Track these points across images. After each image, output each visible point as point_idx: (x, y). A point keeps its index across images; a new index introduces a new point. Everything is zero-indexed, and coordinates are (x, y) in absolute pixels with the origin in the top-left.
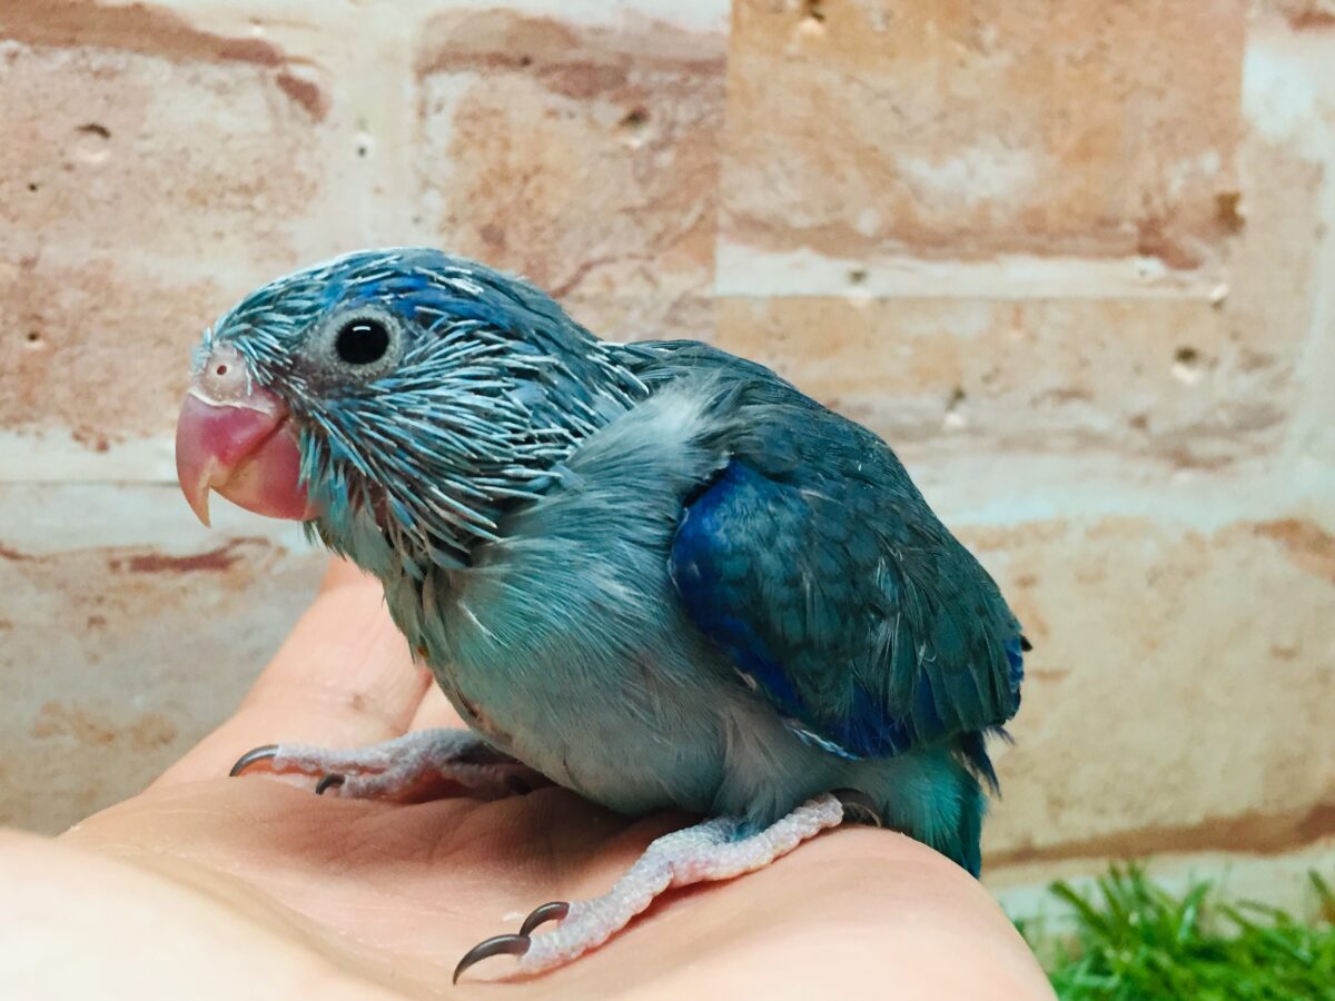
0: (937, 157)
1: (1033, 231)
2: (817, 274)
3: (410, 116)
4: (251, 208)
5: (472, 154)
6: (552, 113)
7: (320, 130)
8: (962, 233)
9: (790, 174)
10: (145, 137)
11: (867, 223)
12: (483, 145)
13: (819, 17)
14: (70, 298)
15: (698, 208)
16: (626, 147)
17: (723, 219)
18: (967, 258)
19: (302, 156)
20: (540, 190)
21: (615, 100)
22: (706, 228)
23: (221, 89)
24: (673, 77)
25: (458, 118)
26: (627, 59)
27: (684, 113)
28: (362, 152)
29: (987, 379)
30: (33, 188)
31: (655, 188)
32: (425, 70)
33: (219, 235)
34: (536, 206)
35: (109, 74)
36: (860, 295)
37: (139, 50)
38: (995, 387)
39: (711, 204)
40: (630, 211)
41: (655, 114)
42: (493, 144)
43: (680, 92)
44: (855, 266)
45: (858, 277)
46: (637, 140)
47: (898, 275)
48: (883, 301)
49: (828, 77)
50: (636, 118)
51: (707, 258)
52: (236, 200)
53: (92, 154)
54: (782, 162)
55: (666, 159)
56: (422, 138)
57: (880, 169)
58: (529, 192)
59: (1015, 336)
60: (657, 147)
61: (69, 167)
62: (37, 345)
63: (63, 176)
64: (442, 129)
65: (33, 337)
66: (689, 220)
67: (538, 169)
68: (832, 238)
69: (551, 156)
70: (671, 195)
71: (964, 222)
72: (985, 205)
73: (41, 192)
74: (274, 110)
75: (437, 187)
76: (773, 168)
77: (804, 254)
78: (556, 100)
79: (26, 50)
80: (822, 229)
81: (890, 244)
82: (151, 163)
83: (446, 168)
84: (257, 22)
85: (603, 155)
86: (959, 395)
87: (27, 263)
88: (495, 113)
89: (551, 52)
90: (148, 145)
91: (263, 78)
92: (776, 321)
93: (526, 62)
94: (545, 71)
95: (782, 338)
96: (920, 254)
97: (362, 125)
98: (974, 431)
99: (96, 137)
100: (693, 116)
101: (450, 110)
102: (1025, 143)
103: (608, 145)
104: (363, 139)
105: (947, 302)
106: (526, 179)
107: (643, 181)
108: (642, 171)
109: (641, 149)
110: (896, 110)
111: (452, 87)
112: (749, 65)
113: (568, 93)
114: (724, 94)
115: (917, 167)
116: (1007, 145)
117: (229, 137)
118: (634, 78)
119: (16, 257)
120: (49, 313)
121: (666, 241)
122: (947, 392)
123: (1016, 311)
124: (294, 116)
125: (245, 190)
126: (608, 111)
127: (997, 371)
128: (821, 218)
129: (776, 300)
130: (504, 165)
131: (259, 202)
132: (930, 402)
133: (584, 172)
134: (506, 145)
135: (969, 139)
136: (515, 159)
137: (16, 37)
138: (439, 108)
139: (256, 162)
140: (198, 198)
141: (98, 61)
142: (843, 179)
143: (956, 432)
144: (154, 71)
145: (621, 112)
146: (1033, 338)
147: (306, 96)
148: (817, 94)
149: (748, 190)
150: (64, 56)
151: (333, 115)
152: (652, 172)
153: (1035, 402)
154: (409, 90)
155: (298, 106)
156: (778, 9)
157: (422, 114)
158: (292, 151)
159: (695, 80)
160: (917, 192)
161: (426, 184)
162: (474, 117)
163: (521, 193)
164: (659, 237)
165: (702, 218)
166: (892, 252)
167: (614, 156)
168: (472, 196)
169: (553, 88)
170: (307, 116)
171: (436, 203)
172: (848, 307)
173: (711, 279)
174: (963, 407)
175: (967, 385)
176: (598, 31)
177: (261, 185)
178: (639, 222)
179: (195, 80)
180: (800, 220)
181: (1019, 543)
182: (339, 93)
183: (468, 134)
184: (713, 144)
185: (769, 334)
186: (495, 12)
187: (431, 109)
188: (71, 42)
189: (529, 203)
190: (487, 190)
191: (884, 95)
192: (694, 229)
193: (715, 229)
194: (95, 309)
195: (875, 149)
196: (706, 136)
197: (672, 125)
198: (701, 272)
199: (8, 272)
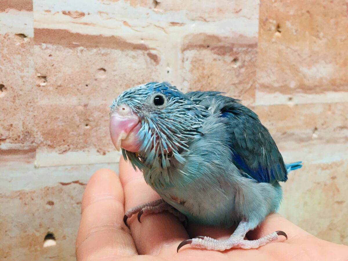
0: (309, 66)
1: (333, 85)
2: (280, 99)
3: (180, 62)
5: (195, 71)
6: (215, 60)
7: (158, 67)
8: (316, 86)
9: (273, 73)
10: (115, 71)
11: (293, 85)
12: (198, 69)
13: (280, 32)
14: (96, 114)
15: (251, 83)
16: (233, 67)
17: (257, 86)
18: (317, 93)
19: (153, 74)
20: (212, 80)
21: (230, 55)
22: (253, 88)
23: (134, 57)
24: (244, 49)
25: (192, 62)
26: (233, 45)
27: (247, 58)
28: (168, 72)
29: (323, 125)
30: (87, 85)
31: (241, 78)
32: (184, 50)
34: (211, 84)
35: (106, 55)
36: (291, 104)
37: (113, 48)
38: (325, 126)
39: (254, 82)
40: (234, 84)
41: (240, 59)
42: (201, 68)
43: (246, 53)
44: (290, 96)
45: (290, 99)
46: (236, 66)
47: (300, 98)
48: (297, 105)
49: (282, 47)
50: (235, 60)
51: (253, 96)
53: (102, 76)
54: (271, 70)
55: (243, 70)
56: (183, 68)
57: (295, 71)
58: (209, 81)
59: (329, 113)
60: (241, 67)
61: (96, 80)
62: (88, 127)
63: (95, 82)
64: (188, 65)
65: (87, 125)
66: (249, 86)
67: (211, 75)
68: (284, 89)
69: (215, 71)
70: (244, 80)
71: (316, 83)
72: (321, 79)
73: (89, 86)
74: (146, 62)
75: (187, 80)
76: (269, 71)
77: (277, 94)
78: (216, 56)
79: (85, 49)
80: (281, 87)
81: (298, 90)
82: (117, 78)
83: (189, 75)
84: (142, 39)
85: (227, 70)
86: (316, 129)
87: (86, 106)
88: (201, 60)
89: (214, 44)
90: (116, 73)
91: (144, 54)
92: (271, 112)
93: (208, 46)
94: (213, 49)
95: (272, 116)
96: (306, 93)
97: (168, 65)
98: (320, 138)
99: (102, 71)
100: (250, 59)
101: (190, 60)
102: (330, 62)
103: (228, 67)
104: (168, 69)
105: (312, 105)
106: (209, 77)
107: (237, 76)
108: (237, 74)
109: (236, 68)
110: (299, 55)
111: (191, 54)
112: (263, 45)
113: (219, 54)
114: (257, 52)
115: (304, 70)
116: (326, 63)
117: (136, 70)
118: (235, 49)
119: (83, 104)
120: (91, 119)
121: (243, 92)
122: (313, 128)
123: (329, 106)
124: (151, 63)
126: (229, 58)
127: (325, 122)
128: (281, 84)
129: (271, 106)
130: (203, 73)
132: (309, 131)
133: (223, 75)
134: (204, 69)
135: (317, 62)
136: (206, 72)
137: (82, 45)
138: (187, 60)
139: (142, 76)
140: (128, 86)
141: (103, 51)
142: (286, 74)
143: (316, 139)
144: (116, 53)
145: (232, 58)
146: (334, 113)
147: (154, 58)
148: (280, 52)
149: (263, 78)
150: (95, 50)
151: (161, 63)
152: (240, 74)
153: (334, 130)
154: (180, 55)
155: (152, 61)
156: (270, 30)
157: (183, 61)
158: (151, 73)
159: (250, 49)
160: (305, 76)
161: (184, 80)
162: (196, 62)
163: (207, 81)
164: (242, 91)
165: (252, 86)
166: (299, 92)
167: (230, 70)
168: (195, 82)
169: (215, 53)
170: (154, 63)
171: (187, 85)
172: (287, 107)
173: (254, 101)
174: (316, 132)
175: (317, 127)
176: (226, 38)
177: (143, 82)
178: (237, 87)
179: (127, 55)
180: (276, 85)
181: (332, 168)
182: (163, 57)
183: (194, 66)
184: (254, 66)
185: (269, 115)
186: (201, 34)
187: (185, 60)
188: (96, 47)
189: (209, 83)
190: (199, 81)
191: (296, 51)
192: (250, 89)
193: (255, 88)
194: (102, 117)
195: (294, 65)
196: (253, 64)
198: (252, 100)
199: (81, 108)
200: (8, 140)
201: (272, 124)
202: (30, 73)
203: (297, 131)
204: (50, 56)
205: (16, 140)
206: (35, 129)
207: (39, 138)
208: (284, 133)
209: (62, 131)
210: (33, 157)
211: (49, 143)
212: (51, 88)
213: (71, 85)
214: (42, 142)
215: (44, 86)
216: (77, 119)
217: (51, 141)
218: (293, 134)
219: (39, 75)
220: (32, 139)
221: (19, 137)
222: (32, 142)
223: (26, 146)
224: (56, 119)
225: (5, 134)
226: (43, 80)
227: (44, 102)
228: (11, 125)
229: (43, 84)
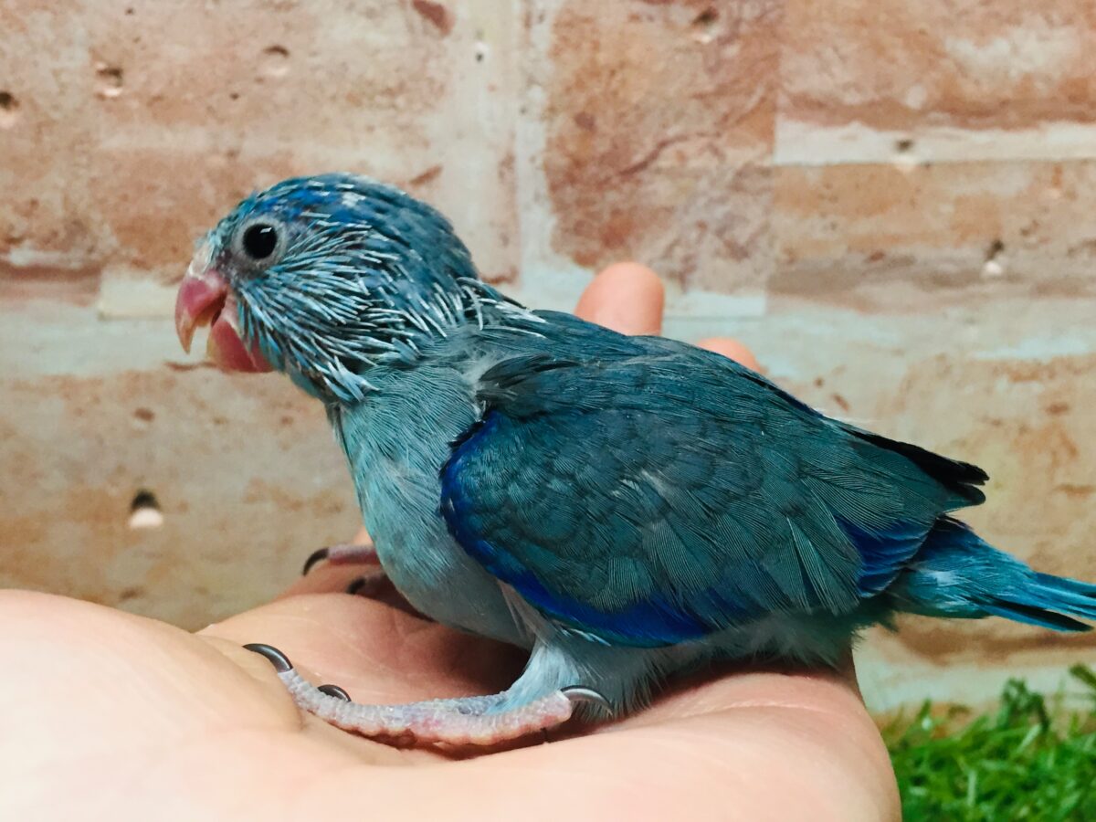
0: (982, 35)
1: (1073, 99)
2: (866, 144)
3: (517, 26)
4: (394, 106)
5: (568, 55)
6: (635, 18)
7: (447, 42)
8: (1004, 103)
9: (843, 59)
10: (314, 54)
11: (914, 98)
12: (577, 47)
14: (264, 179)
15: (760, 91)
16: (698, 43)
17: (783, 100)
18: (1007, 126)
19: (432, 64)
20: (624, 82)
21: (689, 3)
22: (767, 108)
23: (371, 12)
25: (557, 26)
27: (749, 10)
28: (480, 57)
29: (1025, 233)
30: (235, 97)
31: (722, 76)
33: (370, 129)
34: (621, 95)
35: (287, 7)
36: (906, 161)
38: (1033, 239)
39: (771, 88)
40: (700, 96)
41: (723, 13)
42: (586, 46)
44: (902, 136)
45: (904, 146)
46: (707, 36)
47: (941, 144)
48: (928, 166)
50: (707, 18)
51: (768, 134)
52: (384, 100)
53: (277, 69)
54: (836, 49)
55: (732, 51)
56: (527, 44)
57: (928, 51)
58: (615, 84)
59: (1054, 194)
60: (724, 41)
61: (260, 80)
63: (256, 88)
64: (545, 35)
66: (752, 102)
67: (623, 65)
68: (882, 112)
69: (634, 54)
70: (736, 81)
71: (1008, 93)
72: (1028, 78)
73: (242, 101)
74: (411, 28)
75: (539, 84)
76: (829, 53)
77: (855, 127)
78: (637, 7)
80: (872, 104)
81: (935, 115)
82: (321, 75)
83: (547, 68)
85: (678, 50)
86: (998, 247)
87: (232, 154)
88: (587, 20)
90: (316, 61)
91: (403, 4)
92: (828, 186)
95: (834, 199)
96: (964, 124)
97: (479, 35)
98: (1011, 277)
99: (278, 57)
100: (757, 12)
101: (550, 20)
102: (1069, 21)
103: (681, 42)
104: (482, 47)
105: (988, 165)
106: (613, 73)
107: (712, 71)
108: (712, 63)
109: (711, 44)
113: (648, 1)
115: (963, 47)
116: (1051, 23)
117: (377, 51)
119: (224, 149)
121: (731, 121)
122: (988, 245)
123: (1055, 171)
124: (426, 32)
125: (390, 92)
126: (683, 13)
127: (1036, 224)
128: (871, 95)
129: (830, 170)
130: (593, 62)
131: (400, 101)
132: (970, 253)
133: (660, 66)
134: (596, 46)
135: (1014, 20)
136: (603, 58)
138: (541, 18)
139: (398, 70)
140: (354, 100)
142: (893, 61)
143: (994, 278)
145: (694, 13)
146: (1072, 195)
147: (435, 15)
149: (804, 74)
151: (456, 29)
152: (720, 63)
153: (1071, 252)
154: (517, 6)
155: (430, 24)
157: (527, 23)
158: (425, 60)
160: (963, 69)
161: (531, 81)
162: (569, 25)
163: (608, 84)
164: (726, 118)
165: (763, 100)
166: (937, 123)
167: (688, 50)
168: (568, 90)
170: (435, 31)
171: (538, 96)
172: (894, 173)
173: (771, 151)
174: (1001, 257)
175: (1005, 239)
177: (401, 88)
178: (709, 106)
180: (852, 98)
181: (1052, 376)
182: (462, 11)
183: (564, 39)
184: (774, 35)
185: (821, 197)
187: (535, 19)
189: (615, 93)
190: (580, 84)
192: (753, 112)
193: (774, 109)
195: (922, 32)
196: (768, 30)
197: (738, 22)
198: (762, 147)
199: (219, 162)
200: (27, 243)
201: (834, 226)
202: (76, 60)
203: (922, 252)
204: (130, 12)
205: (47, 242)
206: (96, 216)
207: (108, 240)
208: (877, 256)
209: (169, 223)
210: (94, 289)
211: (135, 253)
212: (135, 104)
213: (189, 96)
214: (115, 252)
215: (114, 99)
216: (209, 192)
217: (141, 250)
218: (908, 261)
219: (101, 66)
220: (88, 242)
221: (55, 234)
222: (91, 250)
223: (75, 259)
224: (152, 189)
225: (20, 225)
226: (113, 80)
227: (115, 141)
228: (34, 203)
229: (112, 92)
